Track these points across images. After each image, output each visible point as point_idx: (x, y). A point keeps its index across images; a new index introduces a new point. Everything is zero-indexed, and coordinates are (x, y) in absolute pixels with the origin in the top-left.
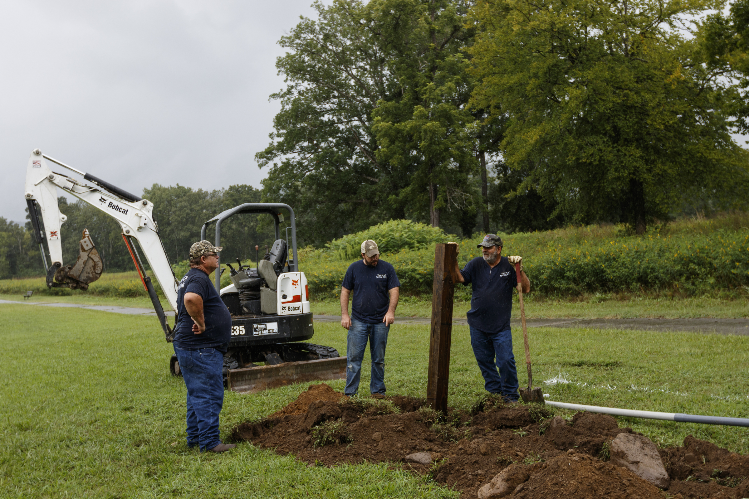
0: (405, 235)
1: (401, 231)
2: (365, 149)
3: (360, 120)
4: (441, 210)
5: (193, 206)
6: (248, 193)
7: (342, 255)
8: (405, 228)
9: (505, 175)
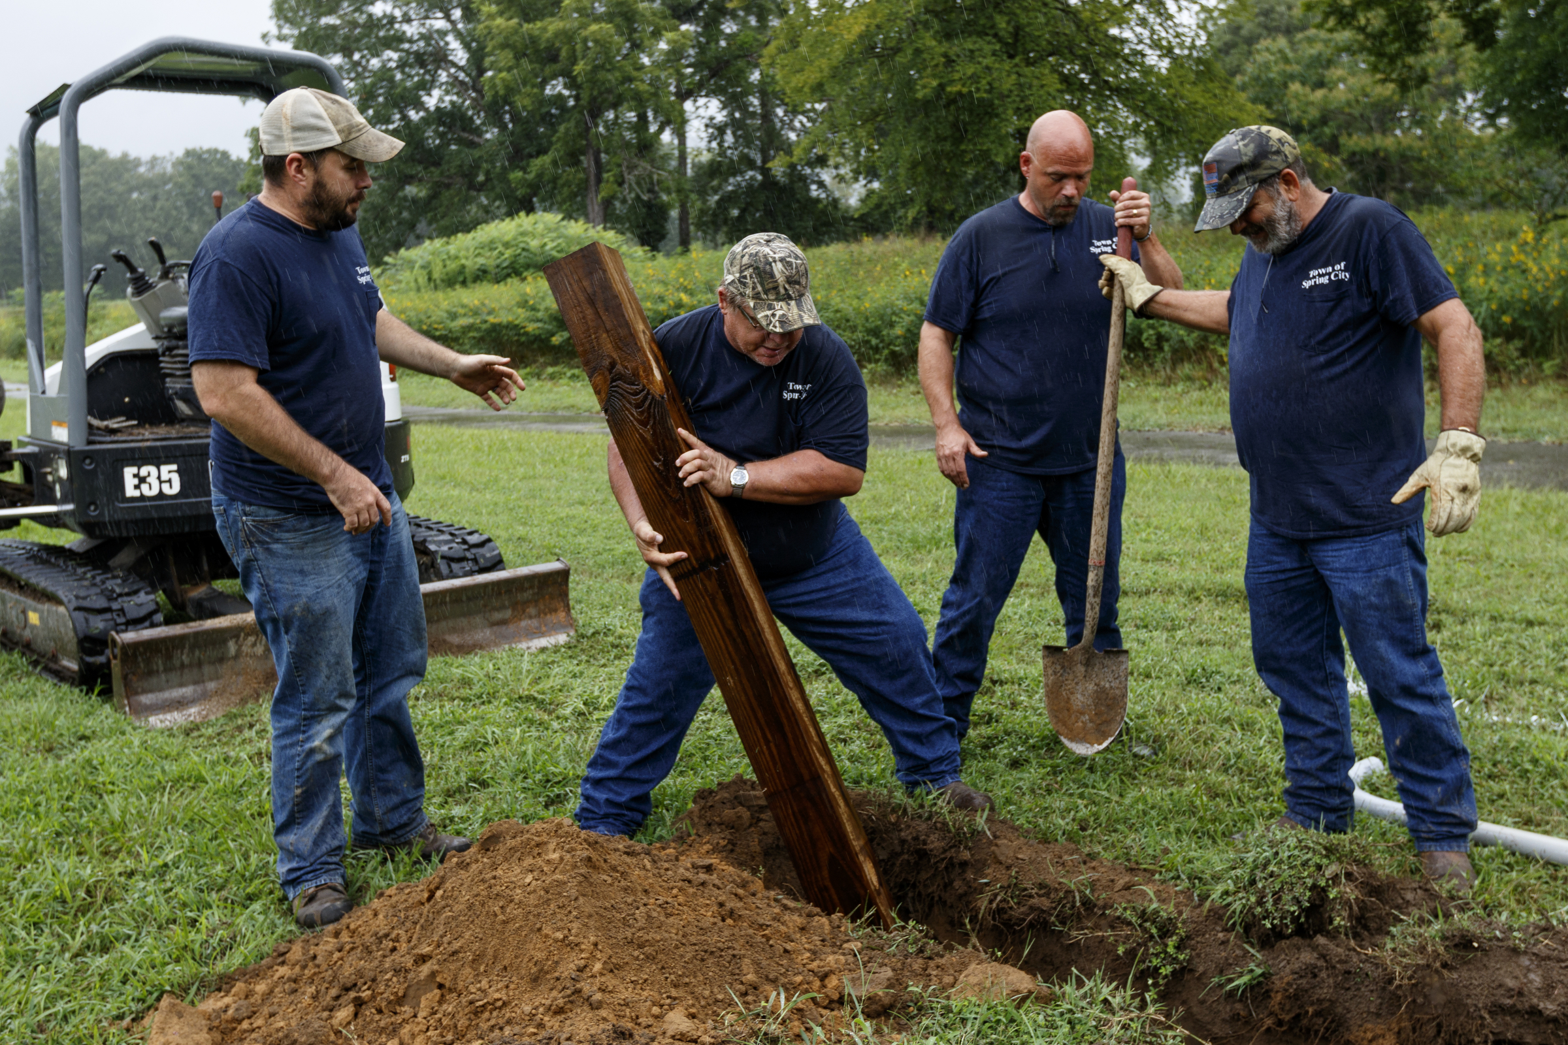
0: (550, 245)
1: (543, 236)
2: (456, 78)
3: (447, 17)
4: (607, 203)
5: (113, 184)
6: (220, 163)
7: (420, 280)
8: (550, 230)
9: (720, 145)
